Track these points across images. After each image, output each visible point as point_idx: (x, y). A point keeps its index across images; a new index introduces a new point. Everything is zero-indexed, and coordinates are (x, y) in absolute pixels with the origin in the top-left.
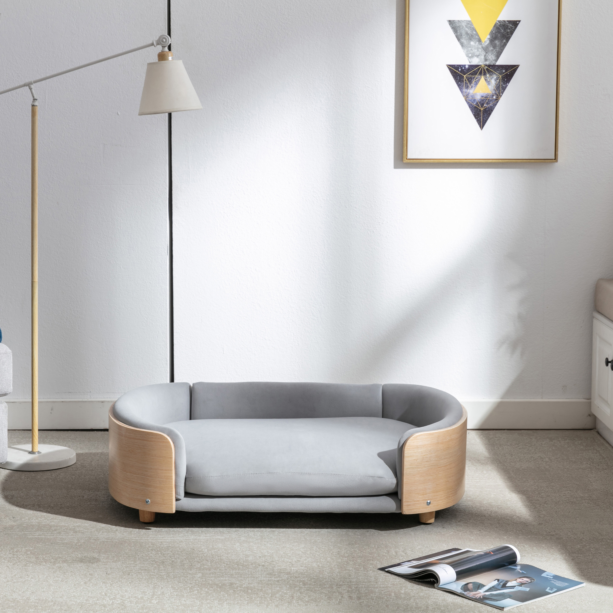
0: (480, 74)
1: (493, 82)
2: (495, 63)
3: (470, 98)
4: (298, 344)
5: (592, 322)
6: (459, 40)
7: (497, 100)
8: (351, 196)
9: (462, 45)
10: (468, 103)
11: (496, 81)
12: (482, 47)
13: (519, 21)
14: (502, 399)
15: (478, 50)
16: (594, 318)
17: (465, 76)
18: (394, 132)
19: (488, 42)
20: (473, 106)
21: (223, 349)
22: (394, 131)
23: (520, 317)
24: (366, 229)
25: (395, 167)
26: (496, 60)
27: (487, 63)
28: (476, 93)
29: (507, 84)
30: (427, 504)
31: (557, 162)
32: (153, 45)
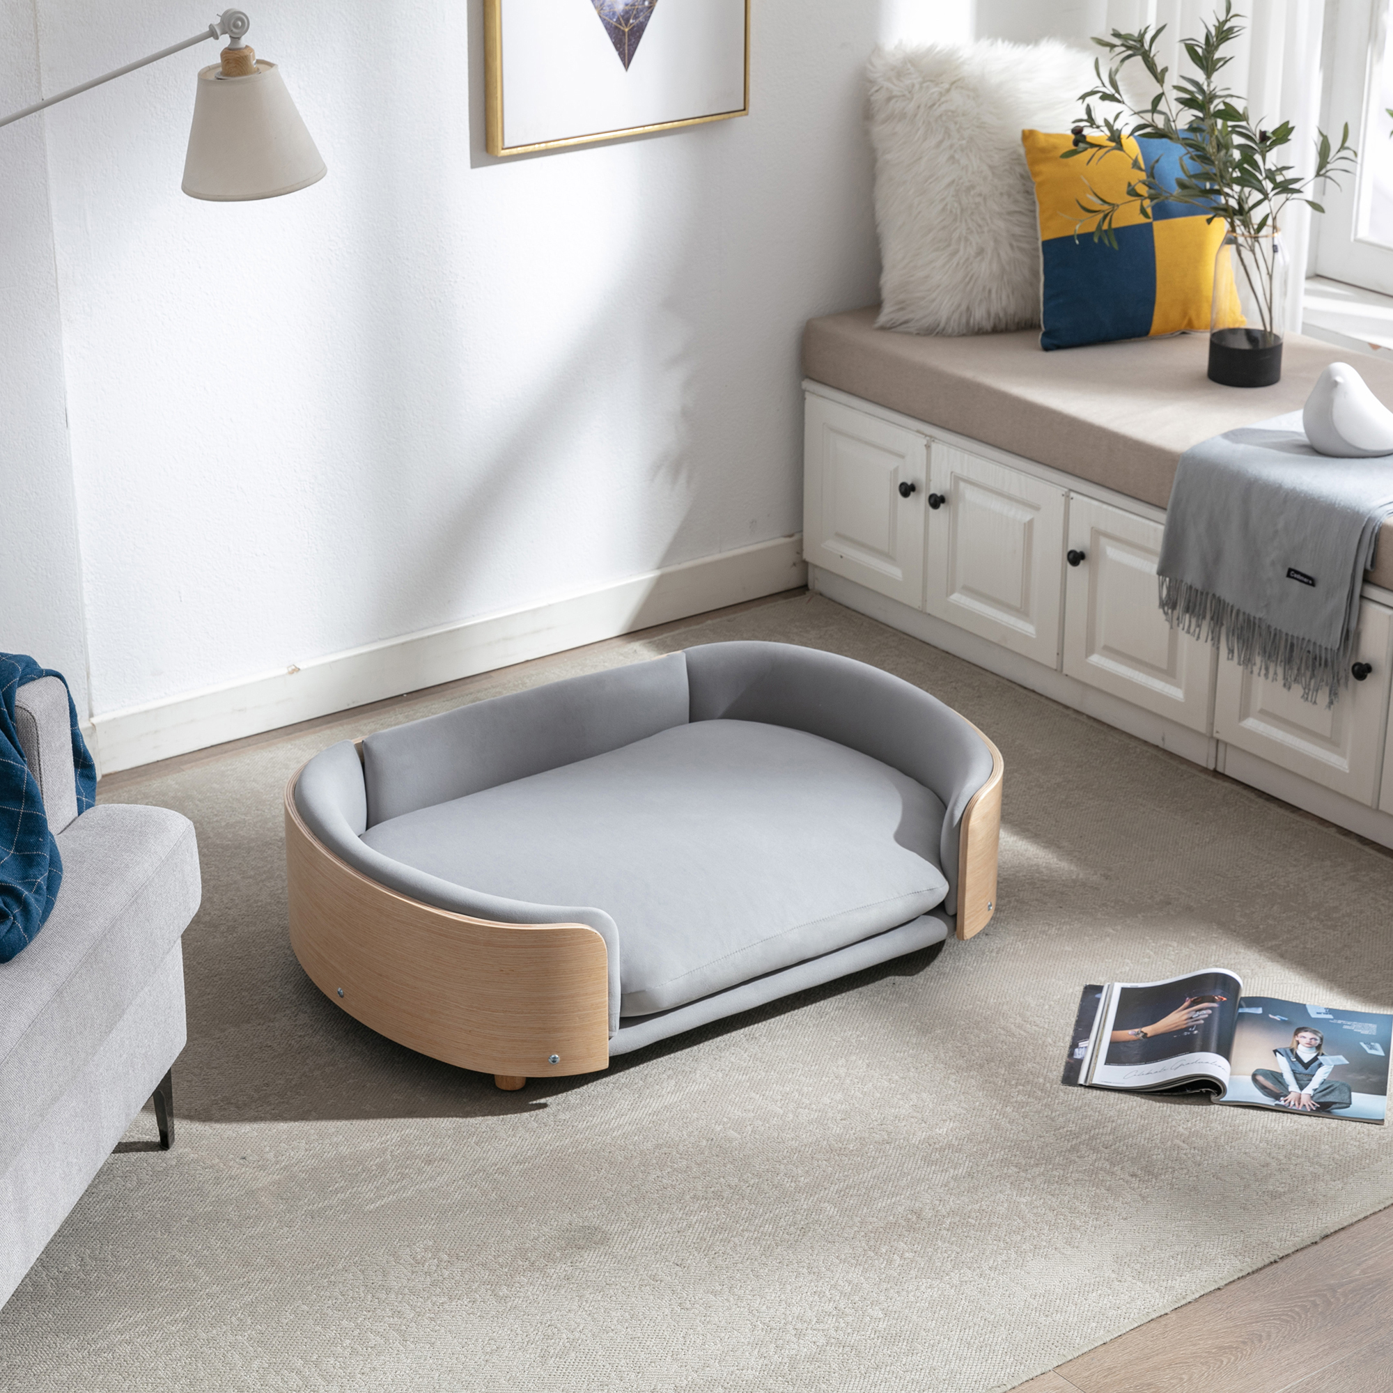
3: (607, 10)
4: (317, 550)
5: (803, 399)
7: (651, 9)
8: (397, 237)
10: (603, 20)
14: (659, 568)
16: (807, 393)
20: (611, 27)
21: (179, 592)
22: (469, 94)
23: (686, 414)
24: (427, 298)
25: (474, 164)
30: (989, 909)
31: (750, 114)
32: (212, 34)
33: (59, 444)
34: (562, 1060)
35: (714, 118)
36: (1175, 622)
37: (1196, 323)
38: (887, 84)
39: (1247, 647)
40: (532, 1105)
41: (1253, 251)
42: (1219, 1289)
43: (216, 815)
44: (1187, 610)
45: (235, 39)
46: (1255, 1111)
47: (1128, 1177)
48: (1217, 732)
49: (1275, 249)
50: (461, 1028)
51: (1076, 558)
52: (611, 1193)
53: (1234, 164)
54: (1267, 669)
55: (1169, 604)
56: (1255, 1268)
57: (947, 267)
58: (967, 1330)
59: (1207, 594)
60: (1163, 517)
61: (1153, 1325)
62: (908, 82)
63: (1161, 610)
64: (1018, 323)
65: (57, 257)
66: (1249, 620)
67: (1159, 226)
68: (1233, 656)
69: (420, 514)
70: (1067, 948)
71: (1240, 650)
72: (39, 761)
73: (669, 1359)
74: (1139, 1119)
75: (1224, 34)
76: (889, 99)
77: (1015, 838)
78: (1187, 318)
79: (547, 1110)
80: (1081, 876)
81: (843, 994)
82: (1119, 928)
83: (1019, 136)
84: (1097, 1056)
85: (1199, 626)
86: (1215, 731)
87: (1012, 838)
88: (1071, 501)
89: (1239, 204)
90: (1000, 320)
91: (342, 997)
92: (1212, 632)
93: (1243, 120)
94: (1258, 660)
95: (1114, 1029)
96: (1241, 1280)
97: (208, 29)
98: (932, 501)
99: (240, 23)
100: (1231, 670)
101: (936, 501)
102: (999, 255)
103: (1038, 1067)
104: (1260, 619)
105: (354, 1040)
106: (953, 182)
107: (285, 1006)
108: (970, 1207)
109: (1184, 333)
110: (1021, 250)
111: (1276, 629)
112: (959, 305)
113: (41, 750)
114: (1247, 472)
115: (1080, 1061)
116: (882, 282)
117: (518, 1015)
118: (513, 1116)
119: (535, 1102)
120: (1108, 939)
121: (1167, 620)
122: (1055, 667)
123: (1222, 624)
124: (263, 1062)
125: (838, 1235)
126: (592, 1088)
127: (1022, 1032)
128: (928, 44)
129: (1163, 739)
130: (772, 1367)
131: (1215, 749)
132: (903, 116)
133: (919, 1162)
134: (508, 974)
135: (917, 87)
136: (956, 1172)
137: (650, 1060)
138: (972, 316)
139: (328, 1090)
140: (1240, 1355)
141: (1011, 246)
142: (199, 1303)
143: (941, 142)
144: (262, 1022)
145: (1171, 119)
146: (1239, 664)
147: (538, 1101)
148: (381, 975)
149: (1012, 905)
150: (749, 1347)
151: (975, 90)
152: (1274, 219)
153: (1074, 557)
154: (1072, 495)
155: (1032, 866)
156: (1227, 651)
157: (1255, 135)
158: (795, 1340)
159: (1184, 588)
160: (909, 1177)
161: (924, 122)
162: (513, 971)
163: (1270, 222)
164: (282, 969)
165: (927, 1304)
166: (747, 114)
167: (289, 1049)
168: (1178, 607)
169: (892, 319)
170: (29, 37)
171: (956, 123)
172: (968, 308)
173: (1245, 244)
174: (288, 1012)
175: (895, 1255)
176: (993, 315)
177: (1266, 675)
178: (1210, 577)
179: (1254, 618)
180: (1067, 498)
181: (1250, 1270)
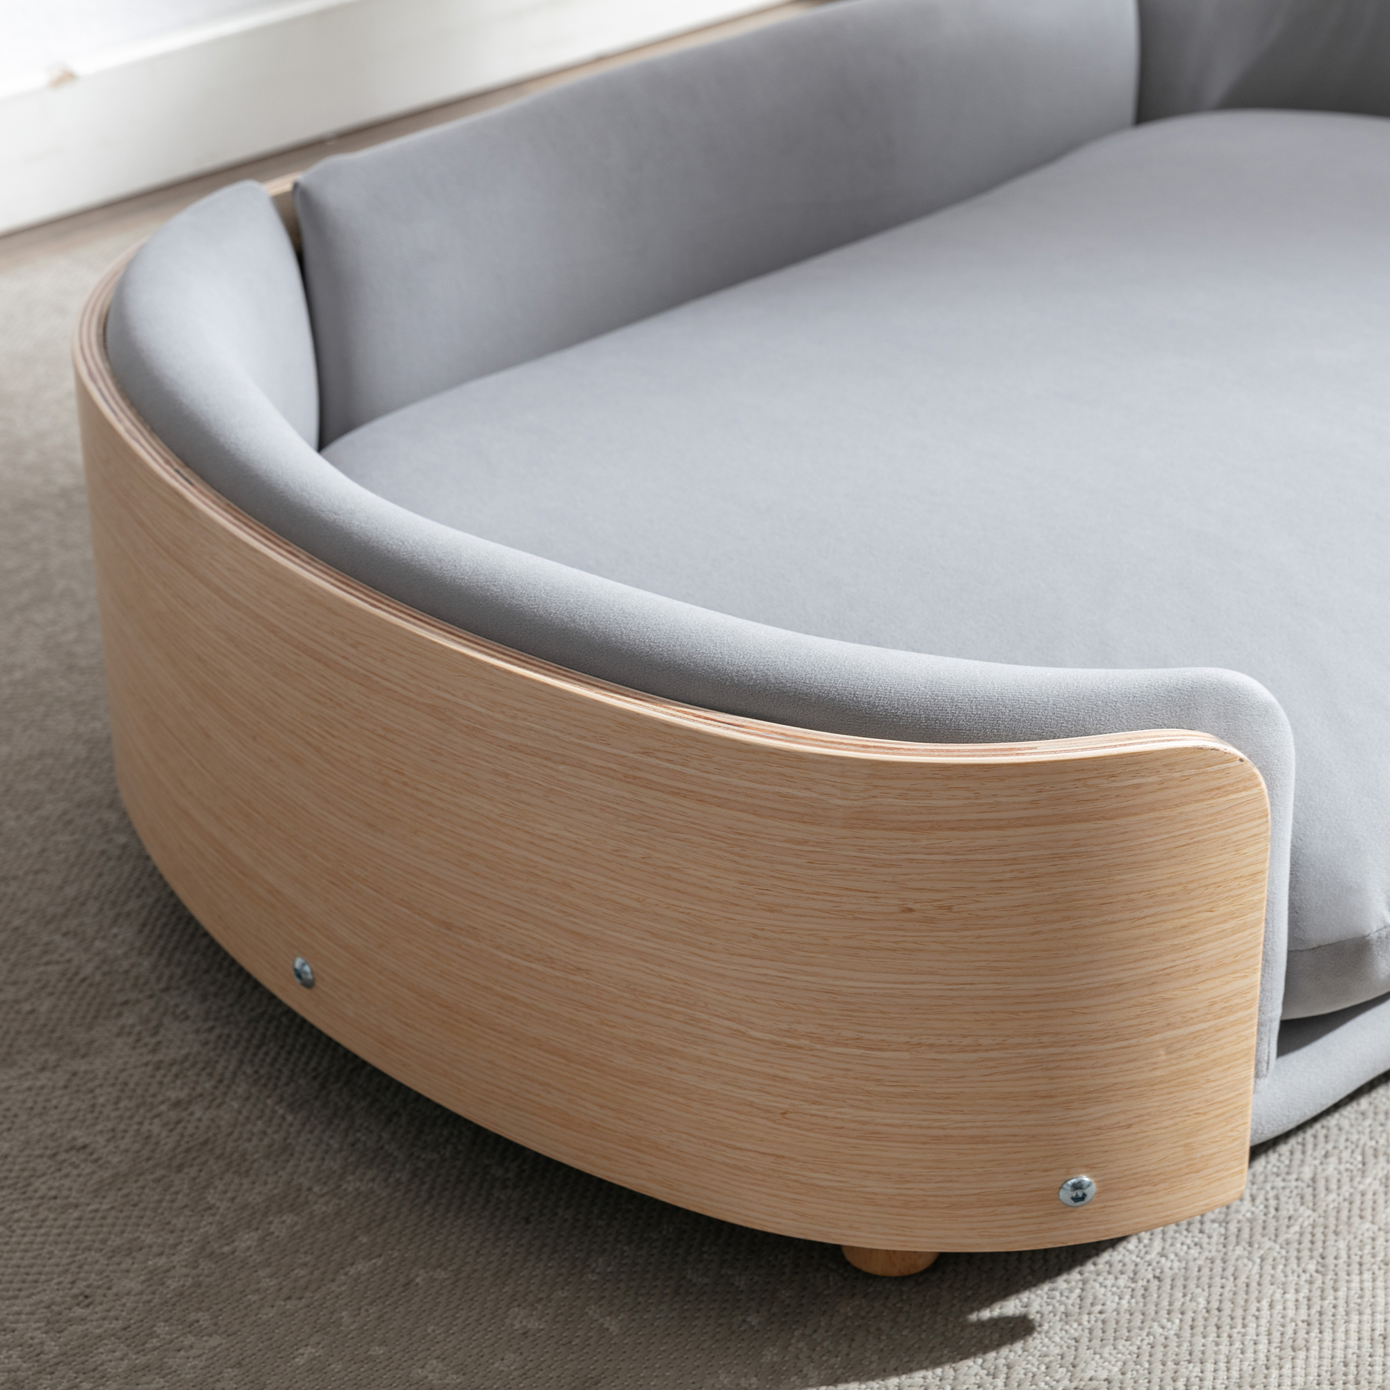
34: (1104, 1189)
40: (981, 1324)
50: (751, 1104)
79: (1035, 1342)
91: (309, 985)
105: (349, 1108)
107: (121, 998)
117: (959, 1055)
118: (929, 1374)
119: (986, 1314)
124: (65, 1208)
126: (1157, 1245)
134: (931, 920)
139: (290, 1306)
144: (53, 1058)
147: (996, 1309)
148: (449, 926)
162: (949, 908)
164: (100, 875)
167: (146, 1153)
174: (129, 1019)
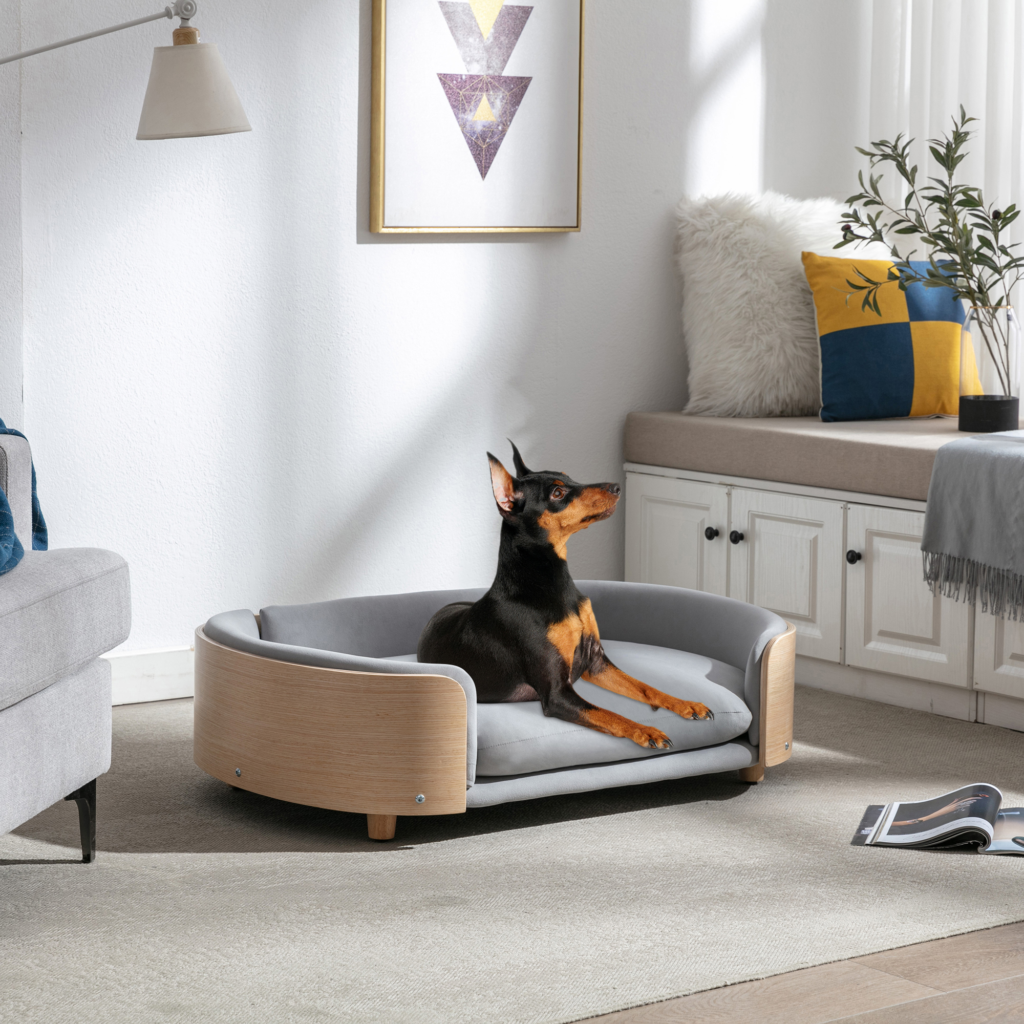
0: (481, 90)
1: (498, 103)
2: (501, 74)
3: (468, 128)
5: (625, 478)
6: (453, 34)
7: (503, 133)
8: (296, 291)
9: (457, 41)
10: (465, 136)
11: (502, 101)
12: (484, 47)
13: (532, 8)
15: (478, 51)
16: (627, 473)
17: (461, 93)
18: (356, 183)
19: (491, 39)
20: (471, 142)
22: (358, 182)
24: (318, 345)
25: (359, 242)
26: (503, 68)
27: (491, 72)
28: (476, 121)
29: (517, 107)
30: (786, 749)
31: (582, 230)
32: (168, 14)
33: (15, 414)
34: (428, 799)
35: (553, 230)
36: (938, 590)
37: (948, 407)
38: (691, 220)
39: (998, 598)
40: (401, 848)
41: (992, 327)
42: (988, 929)
43: (128, 731)
44: (947, 578)
45: (185, 20)
46: (1016, 858)
47: (907, 882)
48: (977, 684)
49: (1009, 318)
50: (342, 774)
51: (853, 557)
52: (468, 884)
53: (973, 252)
54: (1015, 613)
55: (932, 576)
56: (1018, 919)
57: (743, 359)
58: (774, 942)
59: (964, 560)
60: (923, 506)
61: (931, 942)
62: (709, 219)
63: (926, 582)
64: (802, 409)
65: (24, 262)
66: (999, 574)
67: (914, 325)
68: (986, 609)
69: (306, 529)
70: (853, 791)
71: (992, 602)
72: (7, 491)
73: (520, 951)
74: (917, 860)
75: (960, 138)
76: (693, 233)
77: (808, 747)
78: (941, 402)
79: (413, 850)
80: (863, 762)
81: (664, 807)
82: (897, 783)
83: (799, 256)
84: (880, 832)
85: (957, 589)
86: (974, 683)
87: (805, 747)
88: (849, 511)
89: (979, 287)
90: (787, 405)
91: (239, 776)
92: (969, 593)
93: (980, 206)
94: (1008, 607)
95: (895, 820)
96: (1006, 926)
97: (164, 10)
98: (733, 538)
99: (190, 8)
100: (986, 620)
101: (737, 537)
102: (785, 352)
103: (830, 838)
104: (1008, 570)
106: (746, 293)
108: (774, 893)
109: (938, 417)
110: (803, 349)
111: (1021, 576)
112: (753, 392)
113: (9, 482)
114: (992, 452)
115: (867, 836)
116: (689, 378)
117: (391, 756)
118: (382, 852)
120: (888, 787)
121: (930, 590)
122: (838, 661)
123: (977, 585)
125: (662, 902)
127: (816, 824)
128: (725, 193)
129: (932, 705)
130: (609, 955)
131: (975, 702)
132: (705, 243)
133: (731, 874)
134: (383, 718)
135: (716, 222)
136: (762, 879)
137: (500, 831)
138: (764, 401)
139: (225, 841)
140: (1007, 956)
141: (795, 346)
142: (117, 925)
143: (737, 263)
144: (169, 813)
145: (922, 215)
146: (993, 614)
147: (405, 846)
148: (274, 741)
149: (805, 773)
150: (589, 947)
151: (764, 225)
152: (1008, 296)
153: (852, 556)
154: (850, 505)
155: (823, 758)
156: (981, 606)
157: (989, 217)
158: (627, 944)
159: (944, 559)
160: (722, 880)
161: (722, 248)
162: (388, 715)
163: (1004, 302)
165: (739, 931)
166: (580, 231)
168: (939, 579)
169: (698, 406)
170: (15, 77)
171: (748, 249)
172: (760, 395)
173: (985, 321)
175: (711, 911)
176: (781, 400)
177: (1015, 619)
178: (965, 545)
179: (1003, 570)
180: (845, 509)
181: (1015, 921)
